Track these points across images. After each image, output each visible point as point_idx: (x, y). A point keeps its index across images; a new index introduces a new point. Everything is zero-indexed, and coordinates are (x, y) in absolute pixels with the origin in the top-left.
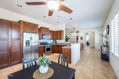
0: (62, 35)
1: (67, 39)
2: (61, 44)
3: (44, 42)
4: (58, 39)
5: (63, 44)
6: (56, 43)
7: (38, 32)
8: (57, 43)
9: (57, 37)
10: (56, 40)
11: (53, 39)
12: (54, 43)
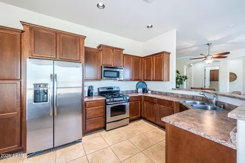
0: (165, 66)
1: (179, 80)
2: (160, 93)
3: (109, 89)
4: (150, 80)
5: (166, 94)
6: (145, 91)
7: (83, 59)
8: (147, 92)
9: (149, 74)
10: (145, 82)
11: (135, 80)
12: (140, 90)
